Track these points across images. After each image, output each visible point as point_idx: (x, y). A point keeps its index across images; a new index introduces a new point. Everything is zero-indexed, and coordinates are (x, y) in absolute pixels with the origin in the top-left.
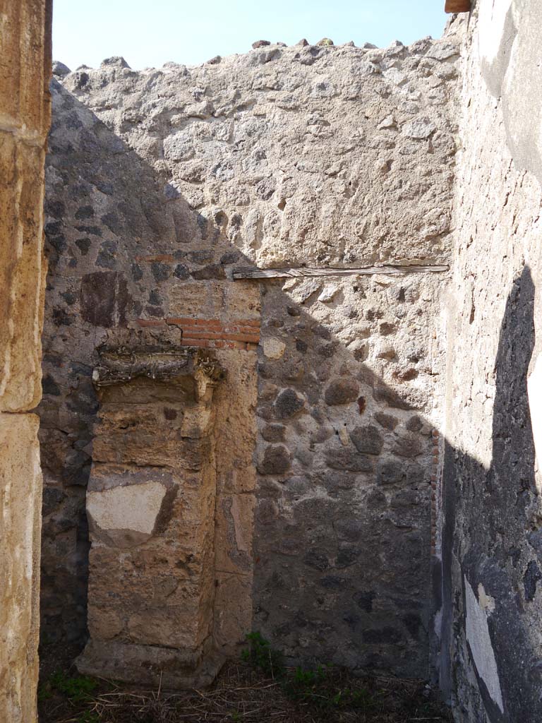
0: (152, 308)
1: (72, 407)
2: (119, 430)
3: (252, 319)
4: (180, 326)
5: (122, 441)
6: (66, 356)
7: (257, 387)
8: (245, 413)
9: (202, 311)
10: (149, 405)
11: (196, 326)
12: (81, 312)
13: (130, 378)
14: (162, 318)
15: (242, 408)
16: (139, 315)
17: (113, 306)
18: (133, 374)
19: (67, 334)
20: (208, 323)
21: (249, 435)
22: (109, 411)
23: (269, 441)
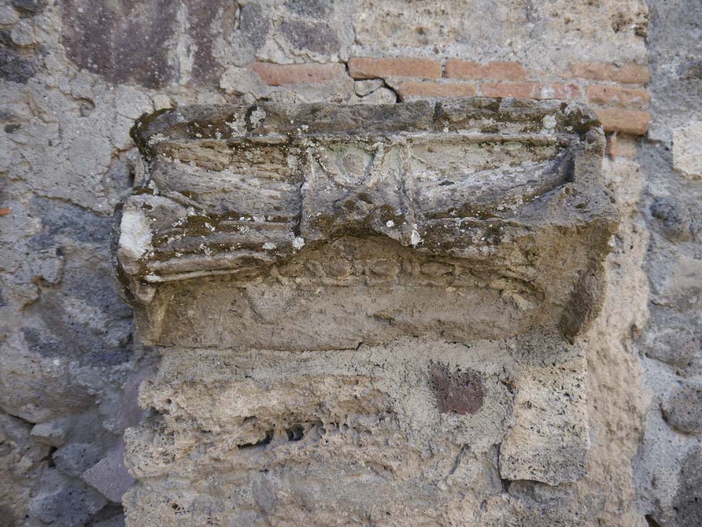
0: (300, 27)
1: (43, 339)
2: (236, 458)
3: (626, 61)
4: (392, 80)
5: (250, 499)
6: (19, 179)
7: (647, 270)
8: (613, 351)
9: (459, 36)
10: (362, 355)
11: (446, 81)
12: (66, 40)
13: (298, 243)
14: (334, 58)
15: (601, 333)
16: (257, 47)
17: (171, 18)
18: (314, 224)
19: (20, 110)
20: (486, 71)
21: (625, 416)
22: (192, 383)
23: (687, 434)
